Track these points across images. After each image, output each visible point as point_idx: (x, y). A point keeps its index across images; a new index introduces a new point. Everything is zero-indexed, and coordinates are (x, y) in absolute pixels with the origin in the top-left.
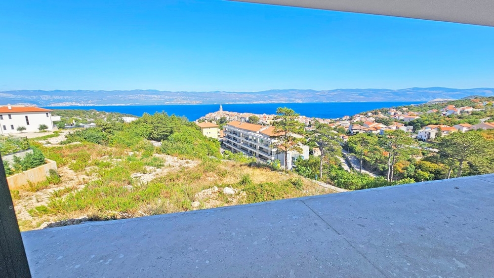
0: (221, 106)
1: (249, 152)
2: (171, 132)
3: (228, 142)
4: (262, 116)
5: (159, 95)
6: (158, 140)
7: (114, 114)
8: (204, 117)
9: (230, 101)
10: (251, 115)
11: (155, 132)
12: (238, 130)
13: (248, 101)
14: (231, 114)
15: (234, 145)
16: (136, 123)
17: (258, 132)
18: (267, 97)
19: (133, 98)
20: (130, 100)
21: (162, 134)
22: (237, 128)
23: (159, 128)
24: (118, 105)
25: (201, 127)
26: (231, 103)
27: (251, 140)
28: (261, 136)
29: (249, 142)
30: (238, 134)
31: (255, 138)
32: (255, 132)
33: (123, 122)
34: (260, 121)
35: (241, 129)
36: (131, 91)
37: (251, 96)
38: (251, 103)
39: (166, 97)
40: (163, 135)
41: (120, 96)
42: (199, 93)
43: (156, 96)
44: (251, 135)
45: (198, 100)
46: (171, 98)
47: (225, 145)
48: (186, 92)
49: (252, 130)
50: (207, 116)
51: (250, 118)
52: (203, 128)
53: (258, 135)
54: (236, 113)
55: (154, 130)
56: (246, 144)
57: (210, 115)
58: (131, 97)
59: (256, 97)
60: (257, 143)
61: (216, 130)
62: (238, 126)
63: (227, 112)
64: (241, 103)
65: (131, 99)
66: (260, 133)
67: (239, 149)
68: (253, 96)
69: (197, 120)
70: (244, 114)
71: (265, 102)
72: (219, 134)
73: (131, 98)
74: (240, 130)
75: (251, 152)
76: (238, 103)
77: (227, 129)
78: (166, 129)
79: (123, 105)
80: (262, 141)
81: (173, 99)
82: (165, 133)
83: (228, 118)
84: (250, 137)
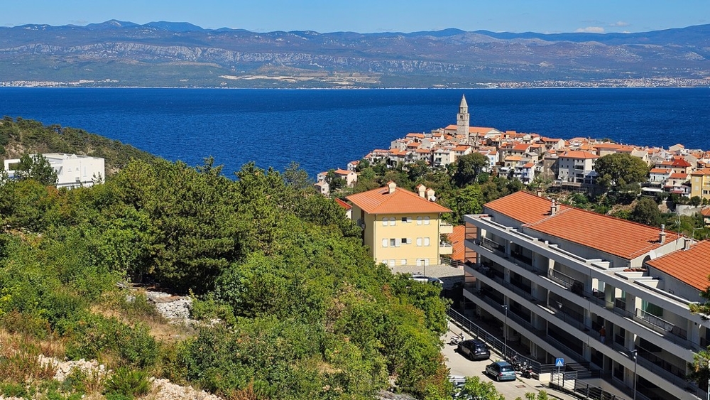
0: (464, 104)
1: (587, 356)
2: (235, 254)
3: (486, 293)
4: (665, 155)
5: (201, 44)
6: (176, 289)
7: (15, 127)
8: (385, 153)
9: (505, 75)
10: (609, 149)
11: (167, 254)
12: (535, 242)
13: (598, 77)
14: (508, 140)
15: (516, 310)
16: (97, 204)
17: (637, 262)
18: (693, 56)
19: (96, 56)
20: (82, 64)
21: (194, 263)
22: (533, 232)
23: (187, 239)
24: (33, 84)
25: (368, 211)
26: (513, 85)
27: (599, 298)
28: (653, 284)
29: (592, 308)
30: (536, 264)
31: (618, 293)
32: (624, 262)
33: (47, 175)
34: (656, 178)
35: (552, 240)
36: (86, 29)
37: (611, 51)
38: (613, 84)
39: (229, 55)
40: (201, 267)
41: (46, 49)
42: (367, 36)
43: (185, 51)
44: (601, 278)
45: (363, 69)
46: (248, 57)
47: (471, 305)
48: (310, 35)
49: (604, 248)
50: (400, 146)
51: (602, 165)
52: (376, 217)
53: (638, 276)
54: (532, 139)
55: (162, 246)
56: (572, 313)
57: (411, 142)
58: (88, 52)
59: (640, 58)
60: (632, 315)
61: (434, 228)
62: (538, 223)
63: (492, 134)
64: (561, 84)
65: (88, 63)
66: (647, 269)
67: (541, 334)
68: (625, 54)
69: (352, 165)
70: (576, 142)
71: (684, 84)
72: (447, 250)
73: (87, 56)
74: (545, 246)
75: (597, 356)
76: (547, 84)
77: (484, 233)
78: (211, 243)
79: (52, 84)
80: (655, 310)
81: (255, 66)
82: (210, 262)
83: (494, 159)
84: (595, 285)
